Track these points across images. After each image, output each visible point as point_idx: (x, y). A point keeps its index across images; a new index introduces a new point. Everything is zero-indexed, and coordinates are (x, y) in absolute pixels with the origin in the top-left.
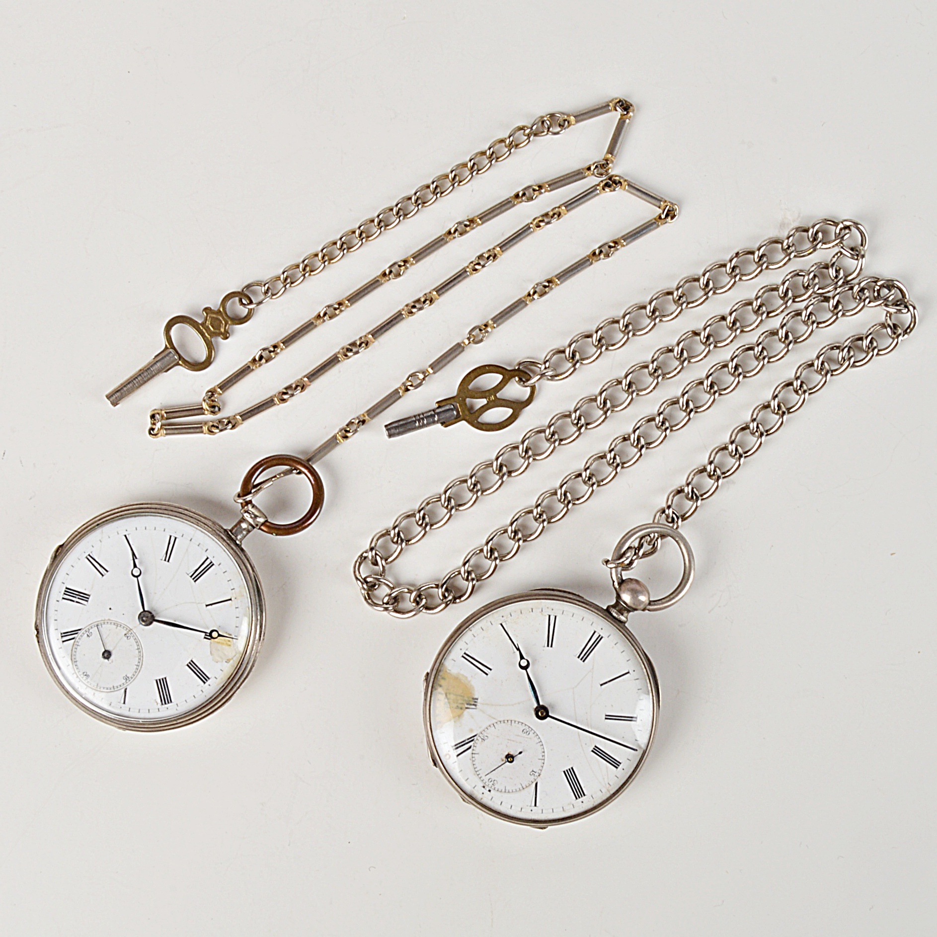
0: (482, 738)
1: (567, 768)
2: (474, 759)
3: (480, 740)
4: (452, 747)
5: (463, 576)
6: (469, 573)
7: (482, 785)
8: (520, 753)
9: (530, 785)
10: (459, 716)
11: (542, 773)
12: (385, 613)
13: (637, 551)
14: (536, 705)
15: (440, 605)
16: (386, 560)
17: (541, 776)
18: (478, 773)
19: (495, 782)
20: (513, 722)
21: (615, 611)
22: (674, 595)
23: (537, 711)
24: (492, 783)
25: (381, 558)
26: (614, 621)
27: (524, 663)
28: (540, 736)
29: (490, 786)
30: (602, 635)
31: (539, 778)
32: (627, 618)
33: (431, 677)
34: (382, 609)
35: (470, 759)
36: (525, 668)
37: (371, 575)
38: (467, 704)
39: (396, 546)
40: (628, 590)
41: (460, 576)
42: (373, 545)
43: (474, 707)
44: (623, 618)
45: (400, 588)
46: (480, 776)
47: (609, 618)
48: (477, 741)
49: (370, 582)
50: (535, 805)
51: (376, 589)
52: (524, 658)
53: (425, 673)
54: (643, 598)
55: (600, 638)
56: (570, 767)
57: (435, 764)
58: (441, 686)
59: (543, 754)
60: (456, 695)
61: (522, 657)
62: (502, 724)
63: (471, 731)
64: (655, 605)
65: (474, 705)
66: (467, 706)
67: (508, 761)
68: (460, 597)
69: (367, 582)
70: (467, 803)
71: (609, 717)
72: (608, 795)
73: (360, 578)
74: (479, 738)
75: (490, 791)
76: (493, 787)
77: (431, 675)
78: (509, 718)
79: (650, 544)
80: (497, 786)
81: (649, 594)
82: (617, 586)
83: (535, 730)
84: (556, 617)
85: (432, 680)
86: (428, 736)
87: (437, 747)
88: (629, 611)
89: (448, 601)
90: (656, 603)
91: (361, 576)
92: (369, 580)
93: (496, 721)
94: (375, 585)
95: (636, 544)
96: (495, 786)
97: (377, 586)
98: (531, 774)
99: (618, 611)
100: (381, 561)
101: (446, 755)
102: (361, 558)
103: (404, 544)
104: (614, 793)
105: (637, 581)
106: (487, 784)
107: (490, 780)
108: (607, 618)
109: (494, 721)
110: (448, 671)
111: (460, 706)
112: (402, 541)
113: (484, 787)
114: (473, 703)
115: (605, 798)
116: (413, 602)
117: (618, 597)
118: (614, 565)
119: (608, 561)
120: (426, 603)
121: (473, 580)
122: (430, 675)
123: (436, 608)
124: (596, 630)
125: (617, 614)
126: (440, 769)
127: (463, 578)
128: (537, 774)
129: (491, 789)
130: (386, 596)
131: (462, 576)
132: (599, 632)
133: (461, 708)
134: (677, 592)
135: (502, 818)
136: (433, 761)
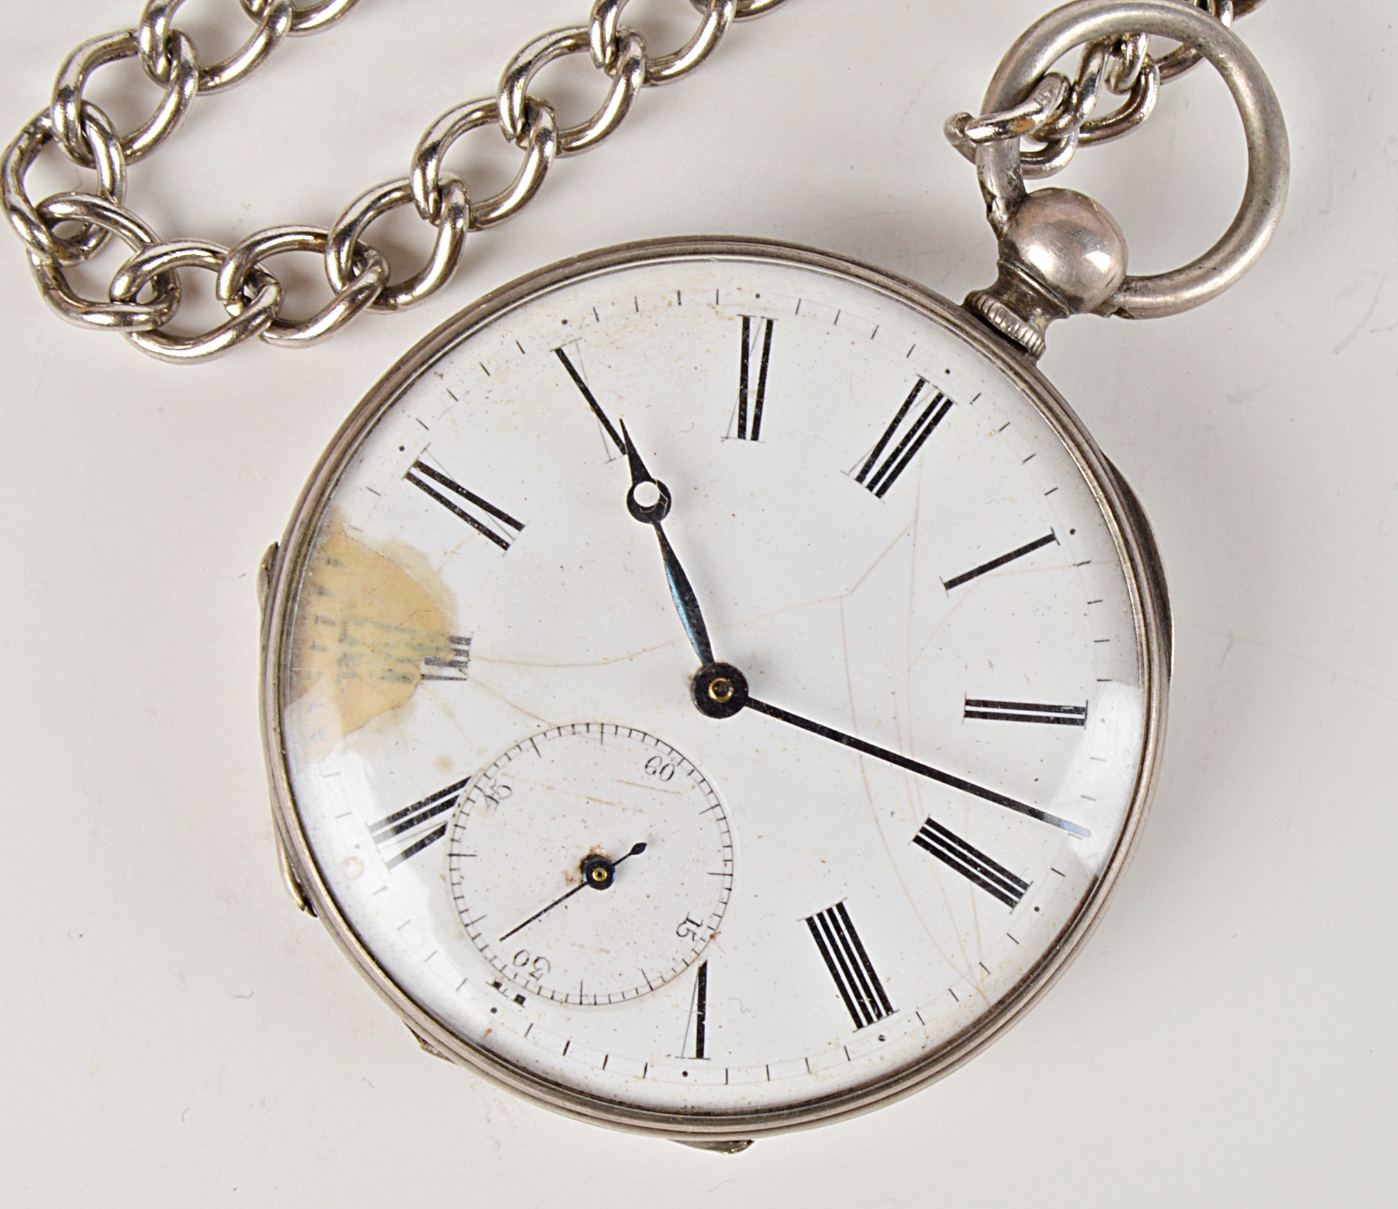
0: (489, 792)
1: (823, 909)
2: (455, 875)
3: (481, 801)
4: (373, 828)
5: (422, 204)
6: (442, 192)
7: (491, 981)
8: (639, 849)
9: (676, 975)
10: (396, 707)
11: (722, 928)
12: (118, 335)
13: (1075, 97)
14: (695, 664)
15: (328, 309)
16: (126, 144)
17: (719, 937)
18: (473, 931)
19: (538, 964)
20: (609, 730)
21: (998, 305)
22: (1217, 258)
23: (699, 686)
24: (530, 968)
25: (107, 137)
26: (996, 343)
27: (647, 496)
28: (715, 786)
29: (521, 981)
30: (949, 394)
31: (712, 945)
32: (1041, 335)
33: (284, 556)
34: (109, 320)
35: (444, 879)
36: (653, 515)
37: (64, 194)
38: (428, 662)
39: (160, 92)
40: (1047, 225)
41: (412, 206)
42: (71, 80)
43: (453, 672)
44: (1027, 335)
45: (180, 246)
46: (480, 943)
47: (975, 327)
48: (467, 808)
49: (66, 218)
50: (700, 1053)
51: (88, 253)
52: (648, 478)
53: (264, 550)
54: (1101, 261)
55: (940, 408)
56: (833, 904)
57: (307, 903)
58: (321, 592)
59: (727, 854)
60: (386, 628)
61: (639, 473)
62: (567, 738)
63: (445, 764)
64: (1153, 292)
65: (452, 664)
66: (425, 669)
67: (591, 882)
68: (409, 286)
69: (49, 221)
70: (439, 1055)
71: (979, 709)
72: (980, 1009)
73: (24, 207)
74: (475, 794)
75: (520, 1000)
76: (533, 986)
77: (286, 550)
78: (596, 716)
79: (1122, 86)
80: (549, 982)
81: (1123, 242)
82: (1000, 213)
83: (697, 764)
84: (770, 324)
85: (287, 565)
86: (275, 789)
87: (310, 832)
88: (1054, 311)
89: (361, 291)
90: (1150, 284)
91: (27, 201)
92: (58, 210)
93: (544, 728)
94: (83, 238)
95: (1070, 68)
96: (540, 983)
97: (93, 243)
98: (683, 931)
99: (1007, 304)
100: (107, 147)
101: (346, 862)
102: (32, 136)
103: (191, 86)
104: (1001, 1002)
105: (1081, 200)
106: (509, 973)
107: (521, 959)
108: (968, 328)
109: (531, 728)
110: (351, 533)
111: (401, 669)
112: (185, 72)
113: (497, 985)
114: (451, 657)
115: (966, 1020)
116: (231, 301)
117: (1010, 252)
118: (989, 131)
119: (968, 118)
120: (276, 303)
121: (456, 212)
122: (281, 551)
123: (314, 320)
124: (926, 376)
125: (1004, 317)
126: (327, 919)
127: (423, 215)
128: (703, 932)
129: (523, 994)
130: (121, 272)
131: (418, 207)
132: (937, 383)
133: (405, 679)
134: (1229, 248)
135: (569, 1105)
136: (299, 888)
